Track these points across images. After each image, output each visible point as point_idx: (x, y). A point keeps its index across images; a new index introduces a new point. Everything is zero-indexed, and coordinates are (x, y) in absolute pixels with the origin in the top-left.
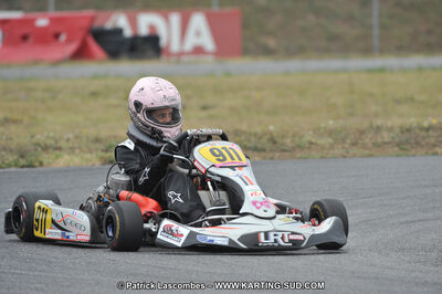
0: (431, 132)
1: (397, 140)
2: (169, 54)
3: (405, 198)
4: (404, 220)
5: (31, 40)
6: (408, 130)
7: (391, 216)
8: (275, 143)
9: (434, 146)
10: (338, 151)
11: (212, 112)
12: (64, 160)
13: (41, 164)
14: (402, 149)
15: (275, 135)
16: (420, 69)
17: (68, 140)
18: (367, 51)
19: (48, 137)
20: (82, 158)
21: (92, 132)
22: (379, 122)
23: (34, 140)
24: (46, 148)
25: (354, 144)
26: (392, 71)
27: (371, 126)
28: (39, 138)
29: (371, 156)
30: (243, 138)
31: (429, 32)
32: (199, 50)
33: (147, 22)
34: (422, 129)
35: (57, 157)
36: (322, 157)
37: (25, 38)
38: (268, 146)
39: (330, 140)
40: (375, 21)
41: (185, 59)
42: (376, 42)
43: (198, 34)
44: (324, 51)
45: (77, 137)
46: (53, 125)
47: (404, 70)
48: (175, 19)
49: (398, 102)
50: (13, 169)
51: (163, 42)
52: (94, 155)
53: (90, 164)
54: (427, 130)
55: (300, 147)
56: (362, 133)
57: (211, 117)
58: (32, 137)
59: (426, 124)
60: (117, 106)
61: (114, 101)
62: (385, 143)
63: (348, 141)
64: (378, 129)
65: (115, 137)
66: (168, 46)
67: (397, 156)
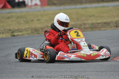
0: (100, 24)
1: (90, 27)
2: (28, 6)
6: (93, 24)
9: (100, 28)
11: (40, 21)
12: (1, 36)
14: (92, 29)
16: (96, 7)
17: (2, 30)
18: (81, 3)
20: (6, 35)
21: (8, 28)
22: (85, 22)
26: (88, 8)
27: (83, 23)
29: (84, 31)
32: (36, 5)
34: (97, 23)
41: (33, 7)
43: (36, 0)
45: (4, 29)
47: (92, 8)
49: (90, 16)
51: (26, 3)
52: (9, 34)
53: (8, 37)
54: (98, 23)
56: (81, 25)
57: (40, 23)
59: (98, 22)
60: (15, 21)
61: (14, 19)
62: (87, 28)
64: (85, 24)
65: (14, 29)
66: (28, 4)
67: (91, 31)
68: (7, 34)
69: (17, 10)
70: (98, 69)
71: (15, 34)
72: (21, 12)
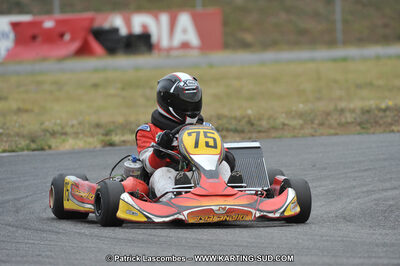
0: (388, 113)
1: (358, 120)
2: (160, 50)
3: (366, 170)
4: (365, 189)
5: (39, 39)
6: (368, 111)
7: (354, 187)
8: (252, 125)
9: (391, 124)
10: (308, 131)
12: (70, 144)
13: (50, 147)
14: (363, 128)
15: (252, 117)
16: (378, 58)
17: (73, 126)
18: (332, 43)
19: (55, 124)
20: (85, 141)
21: (94, 119)
22: (343, 105)
23: (43, 127)
24: (53, 134)
25: (321, 124)
26: (353, 59)
27: (336, 109)
28: (48, 125)
29: (336, 134)
30: (224, 121)
31: (386, 26)
32: (185, 46)
33: (140, 22)
34: (380, 110)
35: (64, 141)
36: (294, 137)
37: (34, 38)
38: (247, 128)
39: (301, 122)
40: (338, 17)
41: (174, 53)
42: (339, 35)
43: (185, 31)
44: (295, 44)
45: (80, 123)
46: (59, 114)
47: (364, 59)
48: (164, 18)
49: (359, 86)
50: (26, 152)
51: (154, 39)
52: (96, 139)
53: (92, 147)
54: (385, 110)
55: (274, 128)
56: (328, 114)
58: (42, 124)
59: (383, 106)
61: (112, 91)
62: (348, 123)
63: (316, 122)
64: (342, 111)
65: (114, 123)
66: (159, 42)
67: (359, 134)
68: (90, 140)
69: (123, 62)
70: (380, 258)
71: (116, 139)
72: (137, 69)
